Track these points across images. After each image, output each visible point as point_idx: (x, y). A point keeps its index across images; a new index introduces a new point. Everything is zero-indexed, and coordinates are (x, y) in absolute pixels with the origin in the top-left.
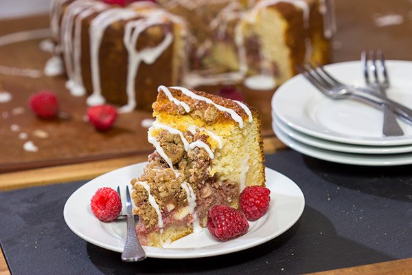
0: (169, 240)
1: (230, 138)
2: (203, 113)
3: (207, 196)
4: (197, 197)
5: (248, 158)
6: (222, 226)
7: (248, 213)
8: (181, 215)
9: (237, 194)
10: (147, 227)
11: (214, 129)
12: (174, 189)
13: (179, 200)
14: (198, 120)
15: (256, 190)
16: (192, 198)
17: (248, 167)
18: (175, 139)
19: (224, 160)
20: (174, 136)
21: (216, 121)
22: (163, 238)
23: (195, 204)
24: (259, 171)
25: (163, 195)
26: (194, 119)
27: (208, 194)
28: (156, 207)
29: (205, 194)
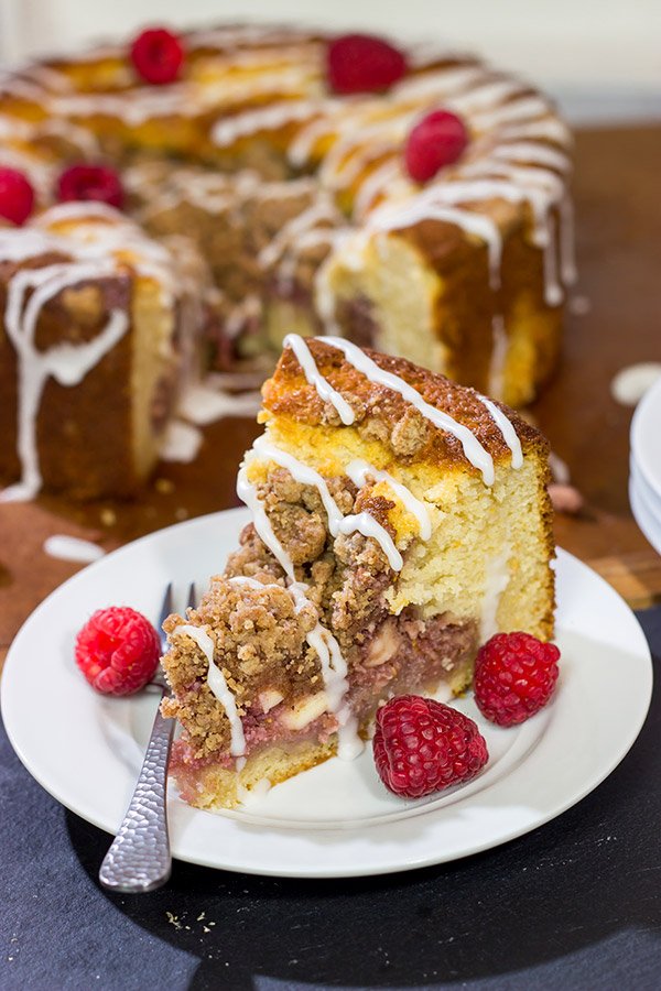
0: (264, 783)
1: (456, 509)
2: (391, 430)
3: (380, 661)
4: (350, 666)
5: (508, 553)
6: (407, 769)
7: (495, 709)
8: (304, 713)
9: (472, 647)
10: (199, 755)
11: (416, 478)
12: (282, 650)
13: (299, 678)
14: (376, 447)
15: (523, 649)
16: (335, 672)
17: (505, 579)
18: (306, 497)
19: (436, 566)
20: (305, 488)
21: (423, 457)
22: (246, 780)
23: (345, 686)
24: (538, 584)
25: (249, 666)
26: (364, 441)
27: (387, 656)
28: (227, 701)
29: (377, 656)
